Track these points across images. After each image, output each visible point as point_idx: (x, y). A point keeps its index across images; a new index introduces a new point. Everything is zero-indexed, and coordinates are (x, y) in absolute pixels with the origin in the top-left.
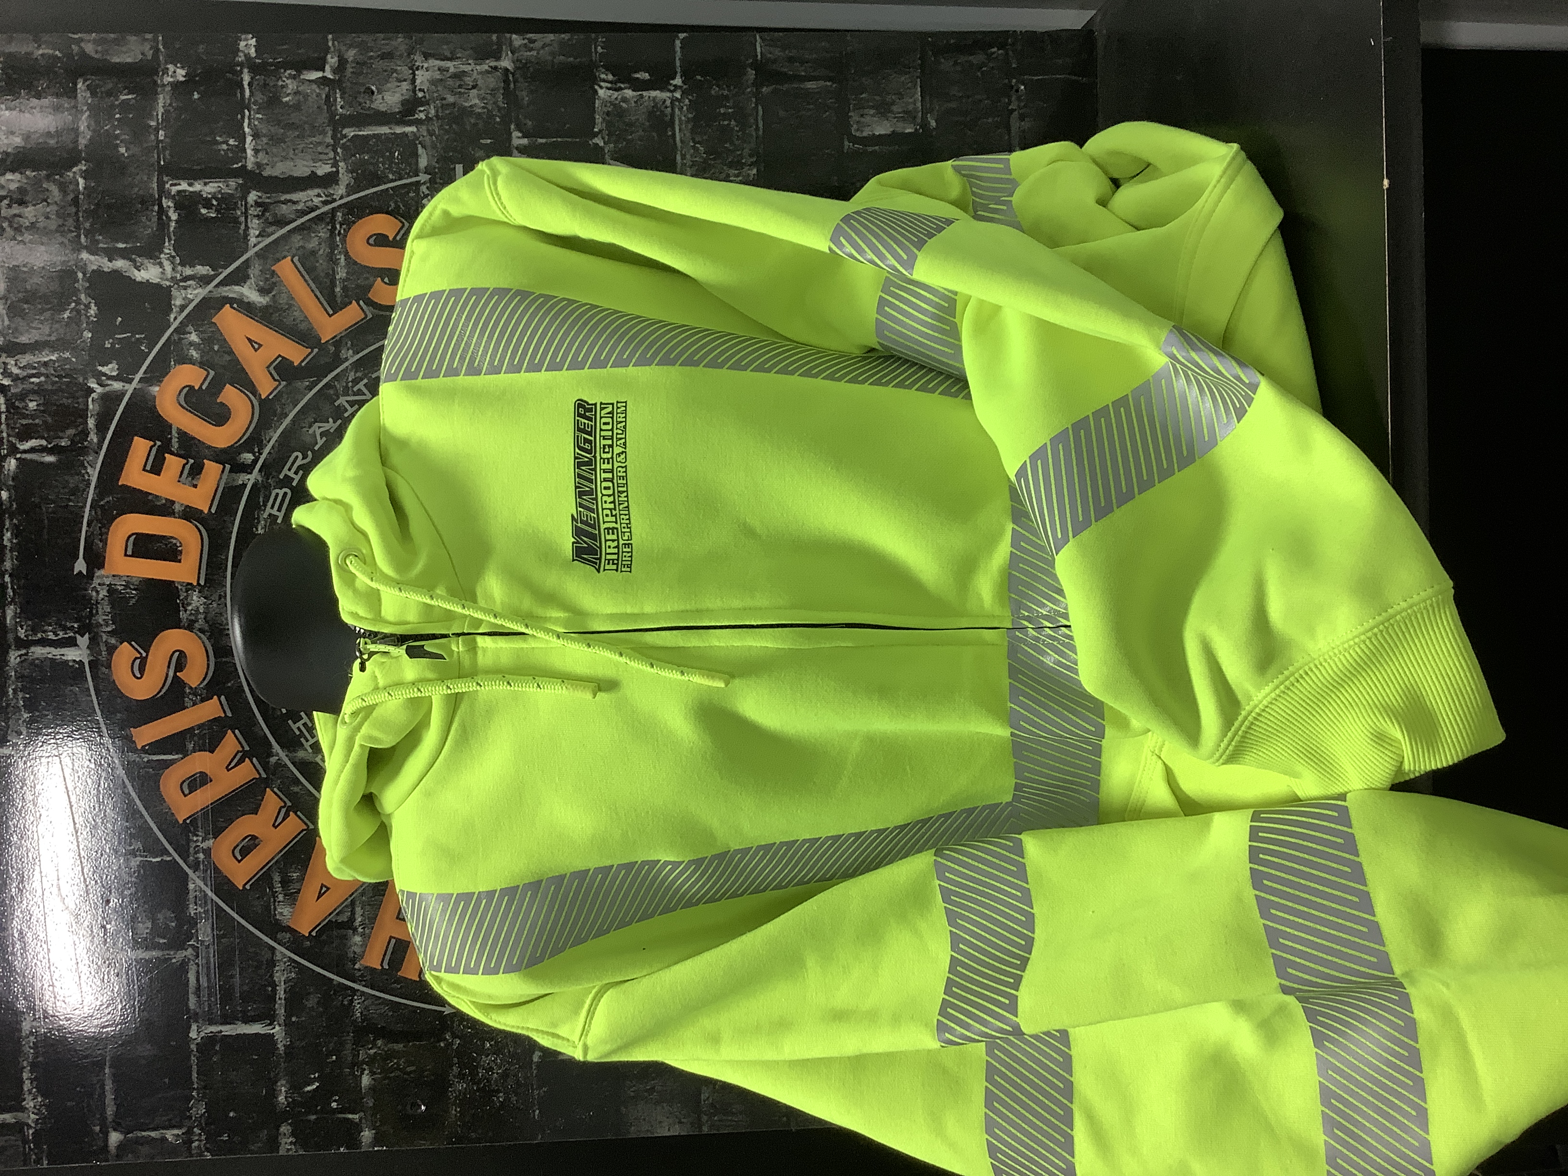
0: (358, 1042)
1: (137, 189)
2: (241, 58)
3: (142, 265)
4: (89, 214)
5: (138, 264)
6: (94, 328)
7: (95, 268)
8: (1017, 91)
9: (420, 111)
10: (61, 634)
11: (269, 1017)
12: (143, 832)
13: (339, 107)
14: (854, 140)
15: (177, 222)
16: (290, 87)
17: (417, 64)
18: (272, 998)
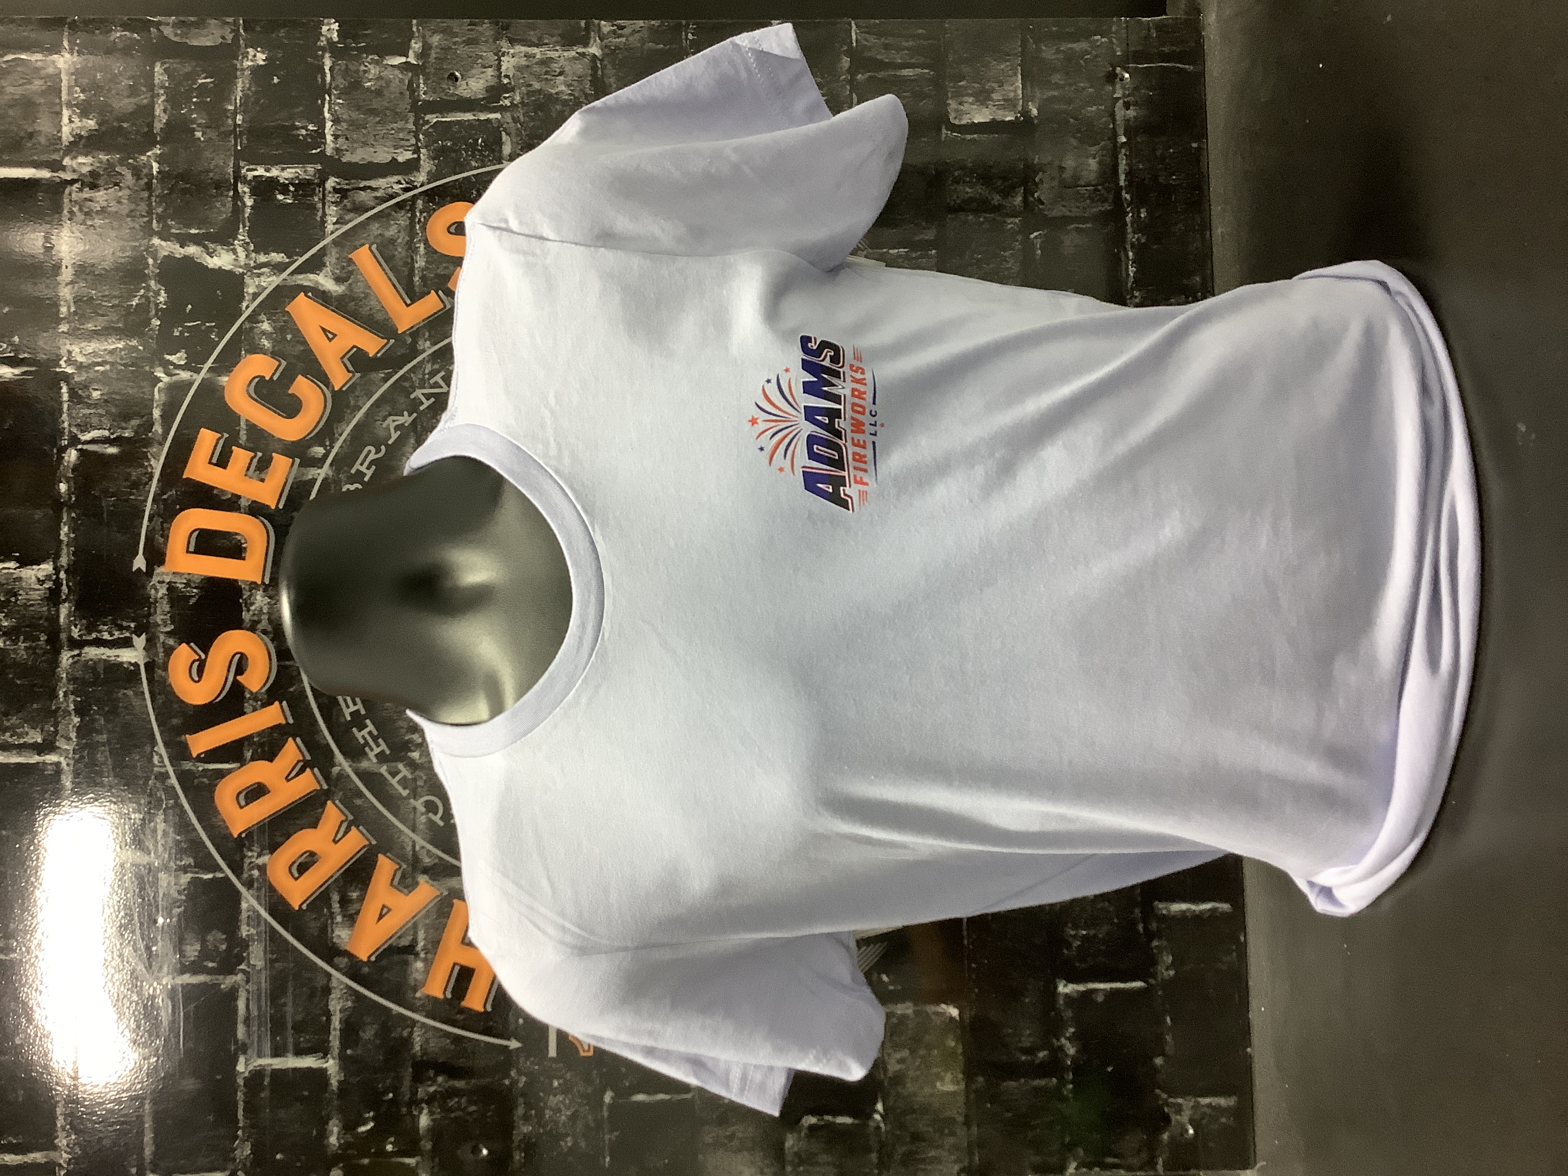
0: (418, 1078)
1: (211, 175)
2: (323, 42)
3: (215, 251)
4: (162, 198)
5: (211, 250)
6: (162, 314)
7: (166, 254)
8: (1122, 80)
9: (505, 98)
10: (117, 634)
11: (323, 1050)
12: (195, 847)
13: (422, 92)
14: (954, 128)
15: (252, 207)
16: (373, 72)
17: (503, 50)
18: (326, 1028)
